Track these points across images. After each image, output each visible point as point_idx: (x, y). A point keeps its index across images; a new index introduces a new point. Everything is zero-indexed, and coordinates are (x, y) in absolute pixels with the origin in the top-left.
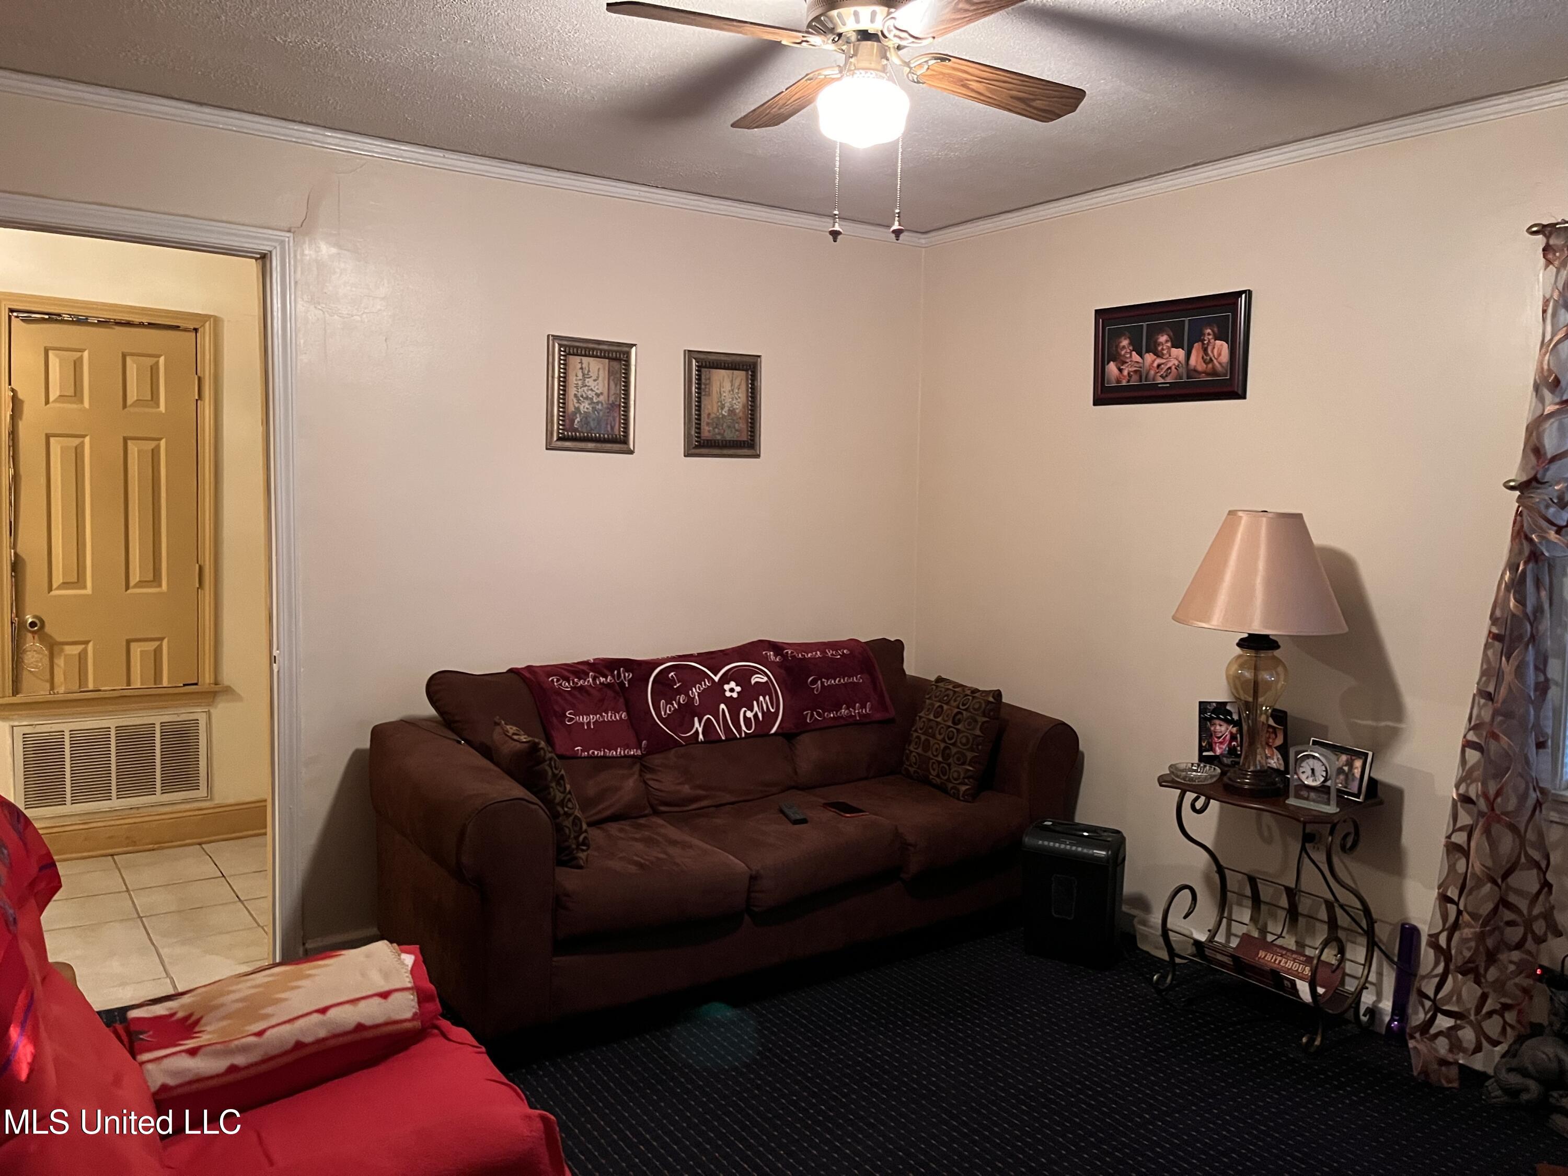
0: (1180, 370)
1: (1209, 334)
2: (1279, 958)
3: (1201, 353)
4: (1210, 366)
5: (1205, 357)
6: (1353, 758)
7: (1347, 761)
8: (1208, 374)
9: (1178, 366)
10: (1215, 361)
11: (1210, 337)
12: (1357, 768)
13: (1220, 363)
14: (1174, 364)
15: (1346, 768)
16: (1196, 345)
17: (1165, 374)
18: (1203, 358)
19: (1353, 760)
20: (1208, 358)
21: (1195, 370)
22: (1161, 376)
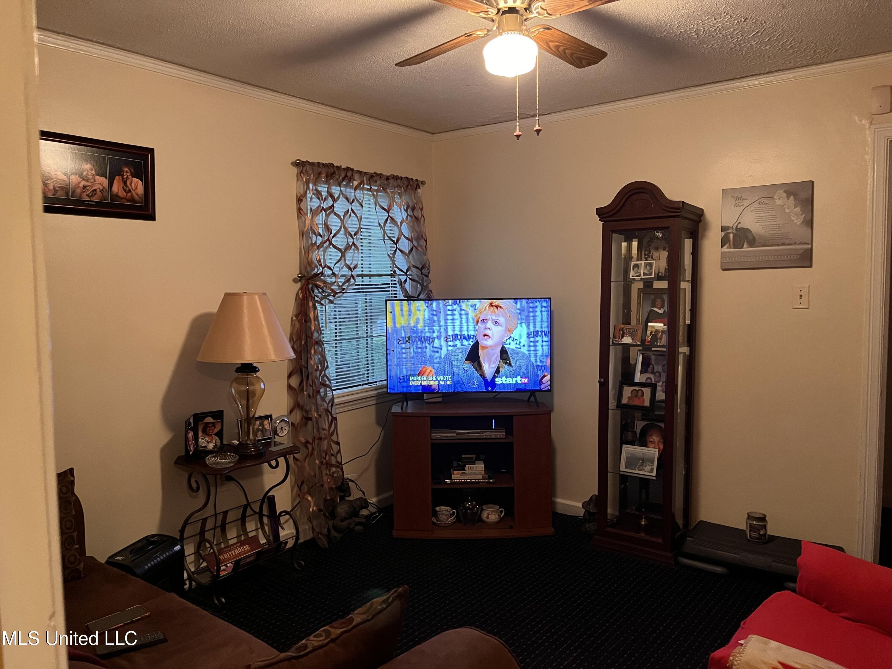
0: (105, 193)
1: (127, 172)
2: (230, 553)
3: (122, 184)
4: (129, 194)
5: (125, 188)
6: (263, 420)
7: (260, 423)
8: (128, 200)
9: (102, 190)
10: (133, 192)
11: (128, 174)
12: (266, 425)
13: (137, 194)
14: (99, 188)
15: (260, 428)
16: (117, 177)
17: (90, 195)
18: (123, 188)
19: (263, 422)
20: (128, 188)
21: (117, 195)
22: (88, 195)
